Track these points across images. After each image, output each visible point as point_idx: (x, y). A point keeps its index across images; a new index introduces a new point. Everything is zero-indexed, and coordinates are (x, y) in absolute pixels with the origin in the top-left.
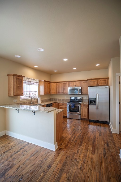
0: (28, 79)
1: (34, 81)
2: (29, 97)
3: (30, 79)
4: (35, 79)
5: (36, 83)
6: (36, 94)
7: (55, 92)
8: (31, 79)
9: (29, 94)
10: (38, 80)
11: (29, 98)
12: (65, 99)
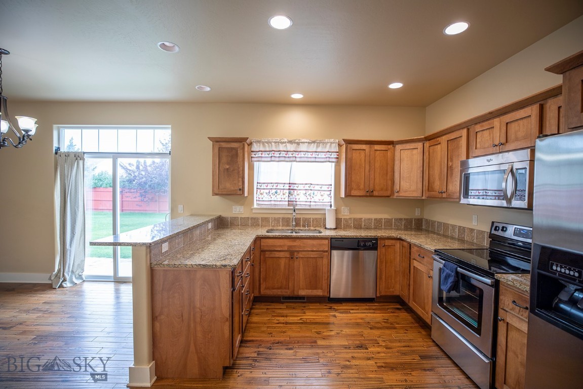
0: (285, 142)
1: (313, 148)
2: (287, 203)
3: (291, 142)
4: (314, 142)
5: (322, 155)
6: (322, 193)
7: (413, 188)
8: (298, 144)
9: (287, 191)
10: (332, 140)
11: (289, 205)
12: (472, 230)
